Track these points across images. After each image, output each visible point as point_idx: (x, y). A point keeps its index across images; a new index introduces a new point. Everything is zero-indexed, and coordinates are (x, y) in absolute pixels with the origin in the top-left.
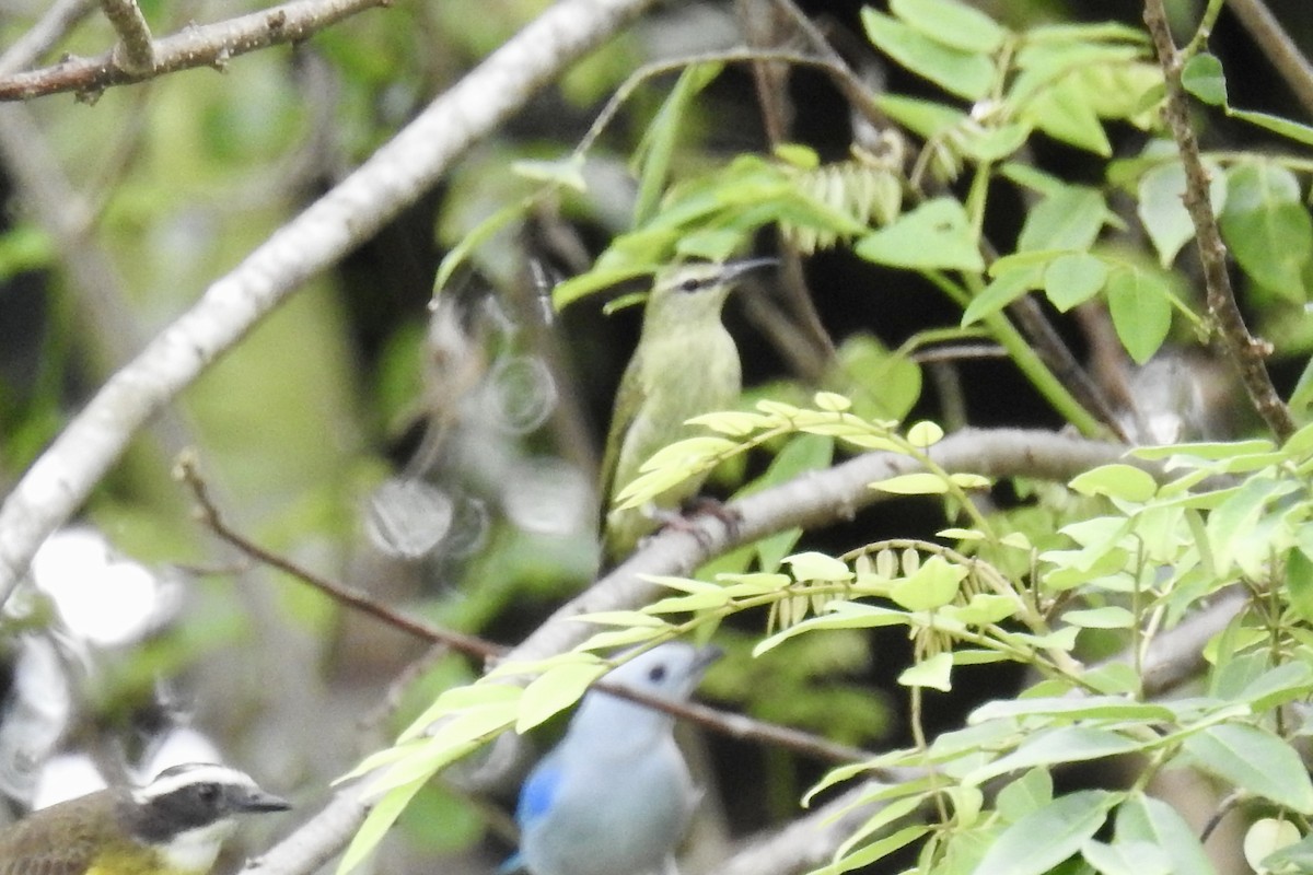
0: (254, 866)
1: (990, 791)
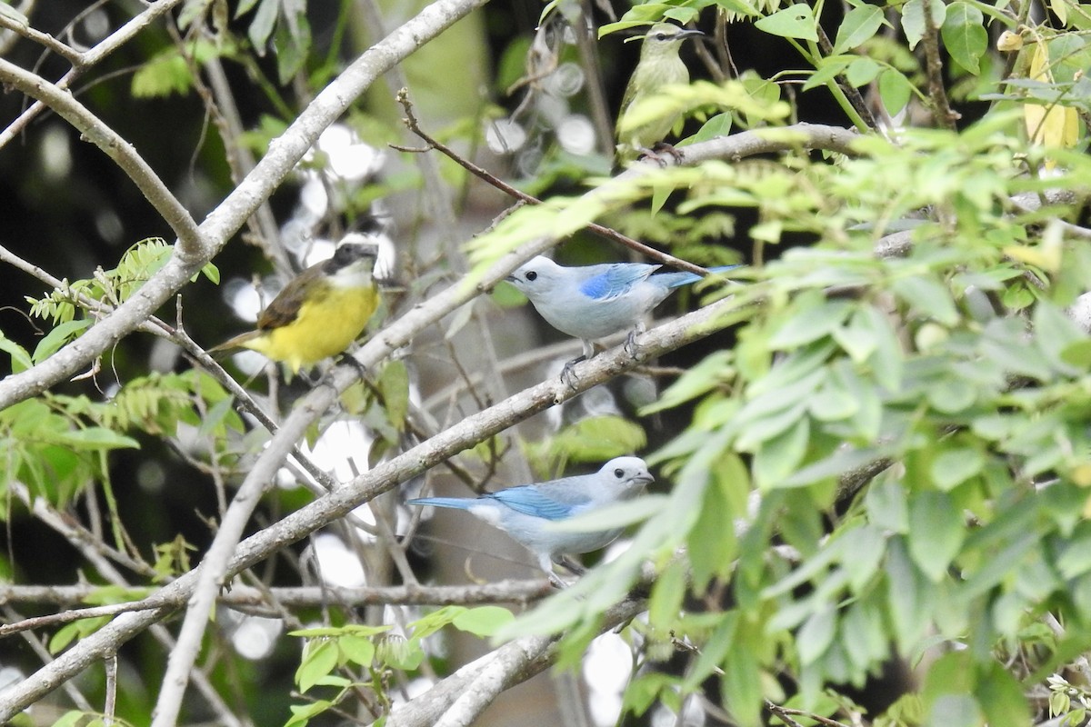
0: (419, 307)
1: (792, 295)
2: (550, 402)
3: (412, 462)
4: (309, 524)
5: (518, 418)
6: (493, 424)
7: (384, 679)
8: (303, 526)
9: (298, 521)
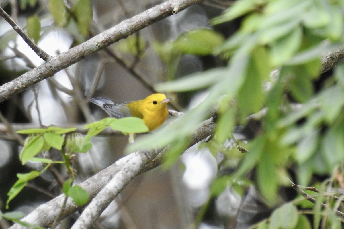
2: (170, 12)
3: (92, 45)
4: (34, 79)
5: (152, 21)
6: (138, 25)
7: (71, 159)
8: (30, 80)
9: (28, 78)
